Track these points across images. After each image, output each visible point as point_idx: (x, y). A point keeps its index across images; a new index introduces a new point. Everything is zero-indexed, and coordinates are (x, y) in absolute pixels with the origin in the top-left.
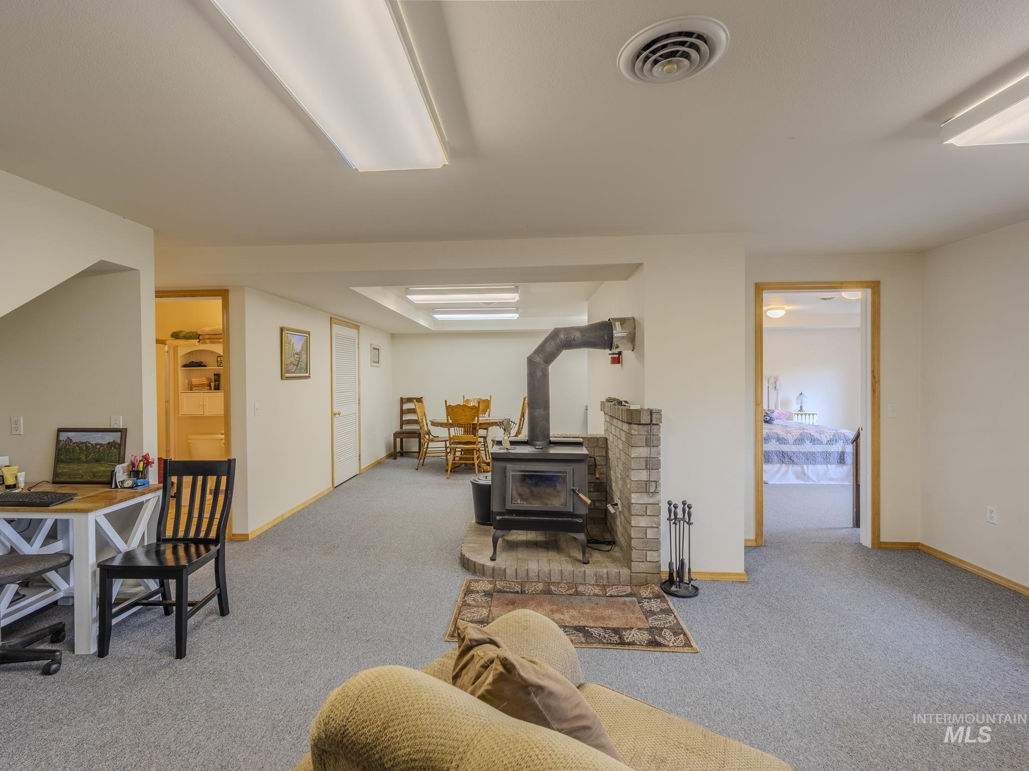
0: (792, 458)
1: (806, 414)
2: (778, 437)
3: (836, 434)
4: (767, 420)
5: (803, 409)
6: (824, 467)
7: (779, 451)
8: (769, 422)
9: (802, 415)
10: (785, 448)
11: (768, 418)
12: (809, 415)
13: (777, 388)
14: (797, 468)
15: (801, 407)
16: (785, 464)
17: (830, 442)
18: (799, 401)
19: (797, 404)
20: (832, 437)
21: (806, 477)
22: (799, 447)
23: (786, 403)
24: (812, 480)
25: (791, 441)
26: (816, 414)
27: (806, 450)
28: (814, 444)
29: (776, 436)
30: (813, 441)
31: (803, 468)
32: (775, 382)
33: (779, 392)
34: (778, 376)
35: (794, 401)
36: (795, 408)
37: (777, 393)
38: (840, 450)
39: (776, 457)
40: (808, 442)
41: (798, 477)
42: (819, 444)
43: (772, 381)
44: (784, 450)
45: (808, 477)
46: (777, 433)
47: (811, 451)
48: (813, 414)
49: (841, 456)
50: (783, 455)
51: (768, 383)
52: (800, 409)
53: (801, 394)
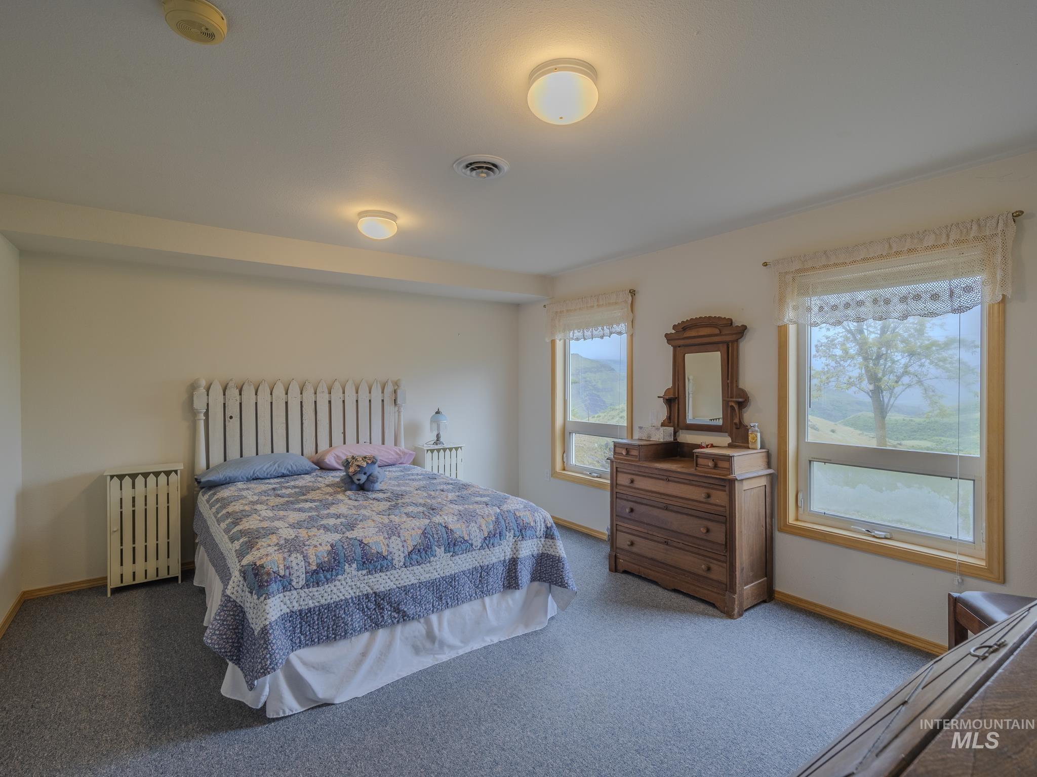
0: (402, 607)
1: (444, 450)
2: (364, 555)
3: (500, 517)
4: (362, 482)
5: (442, 440)
6: (476, 604)
7: (367, 596)
8: (366, 486)
9: (438, 450)
10: (383, 582)
11: (363, 478)
12: (451, 449)
13: (399, 402)
14: (416, 628)
15: (438, 436)
16: (382, 626)
17: (489, 540)
18: (435, 426)
19: (431, 430)
20: (491, 527)
21: (437, 644)
22: (417, 569)
23: (414, 430)
24: (452, 647)
25: (399, 557)
26: (461, 447)
27: (435, 575)
28: (455, 554)
29: (359, 550)
30: (454, 545)
31: (428, 623)
32: (395, 391)
33: (402, 409)
34: (399, 380)
35: (427, 424)
36: (427, 437)
37: (399, 412)
38: (509, 556)
39: (358, 615)
40: (440, 551)
41: (417, 650)
42: (467, 551)
43: (389, 389)
44: (381, 588)
45: (442, 644)
46: (361, 542)
47: (448, 574)
48: (457, 449)
49: (509, 571)
50: (378, 605)
51: (383, 392)
52: (436, 439)
53: (438, 412)
